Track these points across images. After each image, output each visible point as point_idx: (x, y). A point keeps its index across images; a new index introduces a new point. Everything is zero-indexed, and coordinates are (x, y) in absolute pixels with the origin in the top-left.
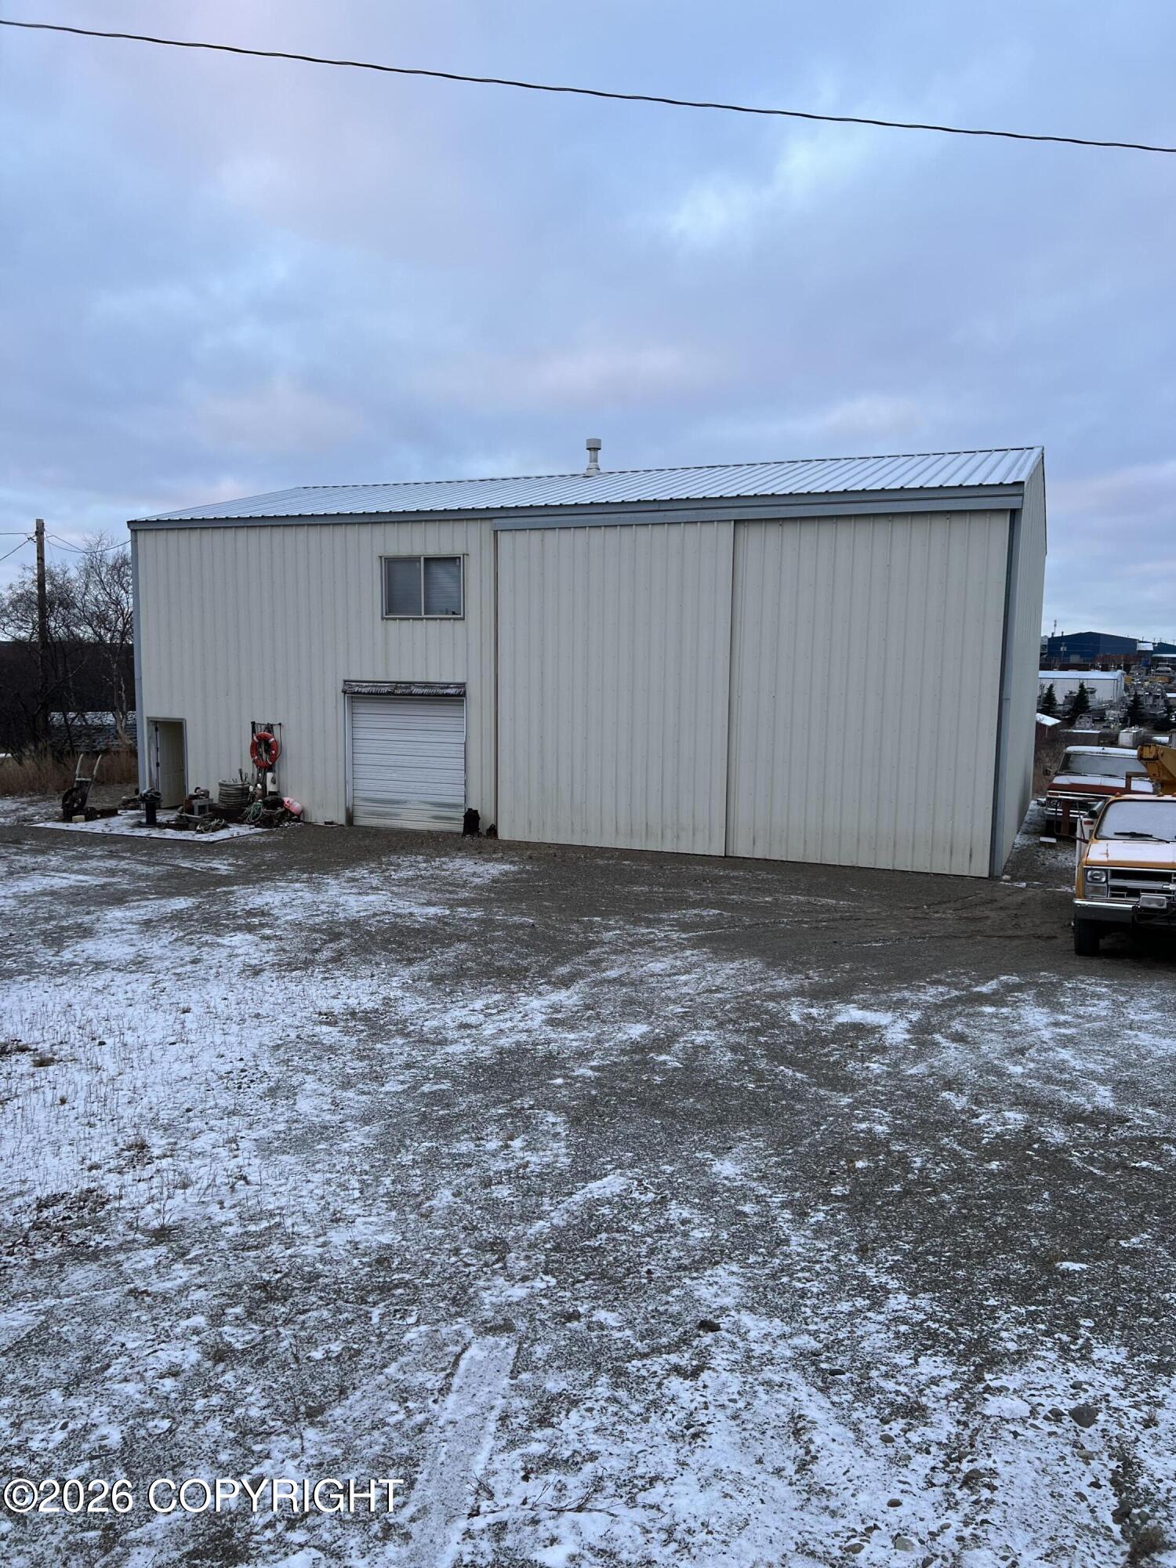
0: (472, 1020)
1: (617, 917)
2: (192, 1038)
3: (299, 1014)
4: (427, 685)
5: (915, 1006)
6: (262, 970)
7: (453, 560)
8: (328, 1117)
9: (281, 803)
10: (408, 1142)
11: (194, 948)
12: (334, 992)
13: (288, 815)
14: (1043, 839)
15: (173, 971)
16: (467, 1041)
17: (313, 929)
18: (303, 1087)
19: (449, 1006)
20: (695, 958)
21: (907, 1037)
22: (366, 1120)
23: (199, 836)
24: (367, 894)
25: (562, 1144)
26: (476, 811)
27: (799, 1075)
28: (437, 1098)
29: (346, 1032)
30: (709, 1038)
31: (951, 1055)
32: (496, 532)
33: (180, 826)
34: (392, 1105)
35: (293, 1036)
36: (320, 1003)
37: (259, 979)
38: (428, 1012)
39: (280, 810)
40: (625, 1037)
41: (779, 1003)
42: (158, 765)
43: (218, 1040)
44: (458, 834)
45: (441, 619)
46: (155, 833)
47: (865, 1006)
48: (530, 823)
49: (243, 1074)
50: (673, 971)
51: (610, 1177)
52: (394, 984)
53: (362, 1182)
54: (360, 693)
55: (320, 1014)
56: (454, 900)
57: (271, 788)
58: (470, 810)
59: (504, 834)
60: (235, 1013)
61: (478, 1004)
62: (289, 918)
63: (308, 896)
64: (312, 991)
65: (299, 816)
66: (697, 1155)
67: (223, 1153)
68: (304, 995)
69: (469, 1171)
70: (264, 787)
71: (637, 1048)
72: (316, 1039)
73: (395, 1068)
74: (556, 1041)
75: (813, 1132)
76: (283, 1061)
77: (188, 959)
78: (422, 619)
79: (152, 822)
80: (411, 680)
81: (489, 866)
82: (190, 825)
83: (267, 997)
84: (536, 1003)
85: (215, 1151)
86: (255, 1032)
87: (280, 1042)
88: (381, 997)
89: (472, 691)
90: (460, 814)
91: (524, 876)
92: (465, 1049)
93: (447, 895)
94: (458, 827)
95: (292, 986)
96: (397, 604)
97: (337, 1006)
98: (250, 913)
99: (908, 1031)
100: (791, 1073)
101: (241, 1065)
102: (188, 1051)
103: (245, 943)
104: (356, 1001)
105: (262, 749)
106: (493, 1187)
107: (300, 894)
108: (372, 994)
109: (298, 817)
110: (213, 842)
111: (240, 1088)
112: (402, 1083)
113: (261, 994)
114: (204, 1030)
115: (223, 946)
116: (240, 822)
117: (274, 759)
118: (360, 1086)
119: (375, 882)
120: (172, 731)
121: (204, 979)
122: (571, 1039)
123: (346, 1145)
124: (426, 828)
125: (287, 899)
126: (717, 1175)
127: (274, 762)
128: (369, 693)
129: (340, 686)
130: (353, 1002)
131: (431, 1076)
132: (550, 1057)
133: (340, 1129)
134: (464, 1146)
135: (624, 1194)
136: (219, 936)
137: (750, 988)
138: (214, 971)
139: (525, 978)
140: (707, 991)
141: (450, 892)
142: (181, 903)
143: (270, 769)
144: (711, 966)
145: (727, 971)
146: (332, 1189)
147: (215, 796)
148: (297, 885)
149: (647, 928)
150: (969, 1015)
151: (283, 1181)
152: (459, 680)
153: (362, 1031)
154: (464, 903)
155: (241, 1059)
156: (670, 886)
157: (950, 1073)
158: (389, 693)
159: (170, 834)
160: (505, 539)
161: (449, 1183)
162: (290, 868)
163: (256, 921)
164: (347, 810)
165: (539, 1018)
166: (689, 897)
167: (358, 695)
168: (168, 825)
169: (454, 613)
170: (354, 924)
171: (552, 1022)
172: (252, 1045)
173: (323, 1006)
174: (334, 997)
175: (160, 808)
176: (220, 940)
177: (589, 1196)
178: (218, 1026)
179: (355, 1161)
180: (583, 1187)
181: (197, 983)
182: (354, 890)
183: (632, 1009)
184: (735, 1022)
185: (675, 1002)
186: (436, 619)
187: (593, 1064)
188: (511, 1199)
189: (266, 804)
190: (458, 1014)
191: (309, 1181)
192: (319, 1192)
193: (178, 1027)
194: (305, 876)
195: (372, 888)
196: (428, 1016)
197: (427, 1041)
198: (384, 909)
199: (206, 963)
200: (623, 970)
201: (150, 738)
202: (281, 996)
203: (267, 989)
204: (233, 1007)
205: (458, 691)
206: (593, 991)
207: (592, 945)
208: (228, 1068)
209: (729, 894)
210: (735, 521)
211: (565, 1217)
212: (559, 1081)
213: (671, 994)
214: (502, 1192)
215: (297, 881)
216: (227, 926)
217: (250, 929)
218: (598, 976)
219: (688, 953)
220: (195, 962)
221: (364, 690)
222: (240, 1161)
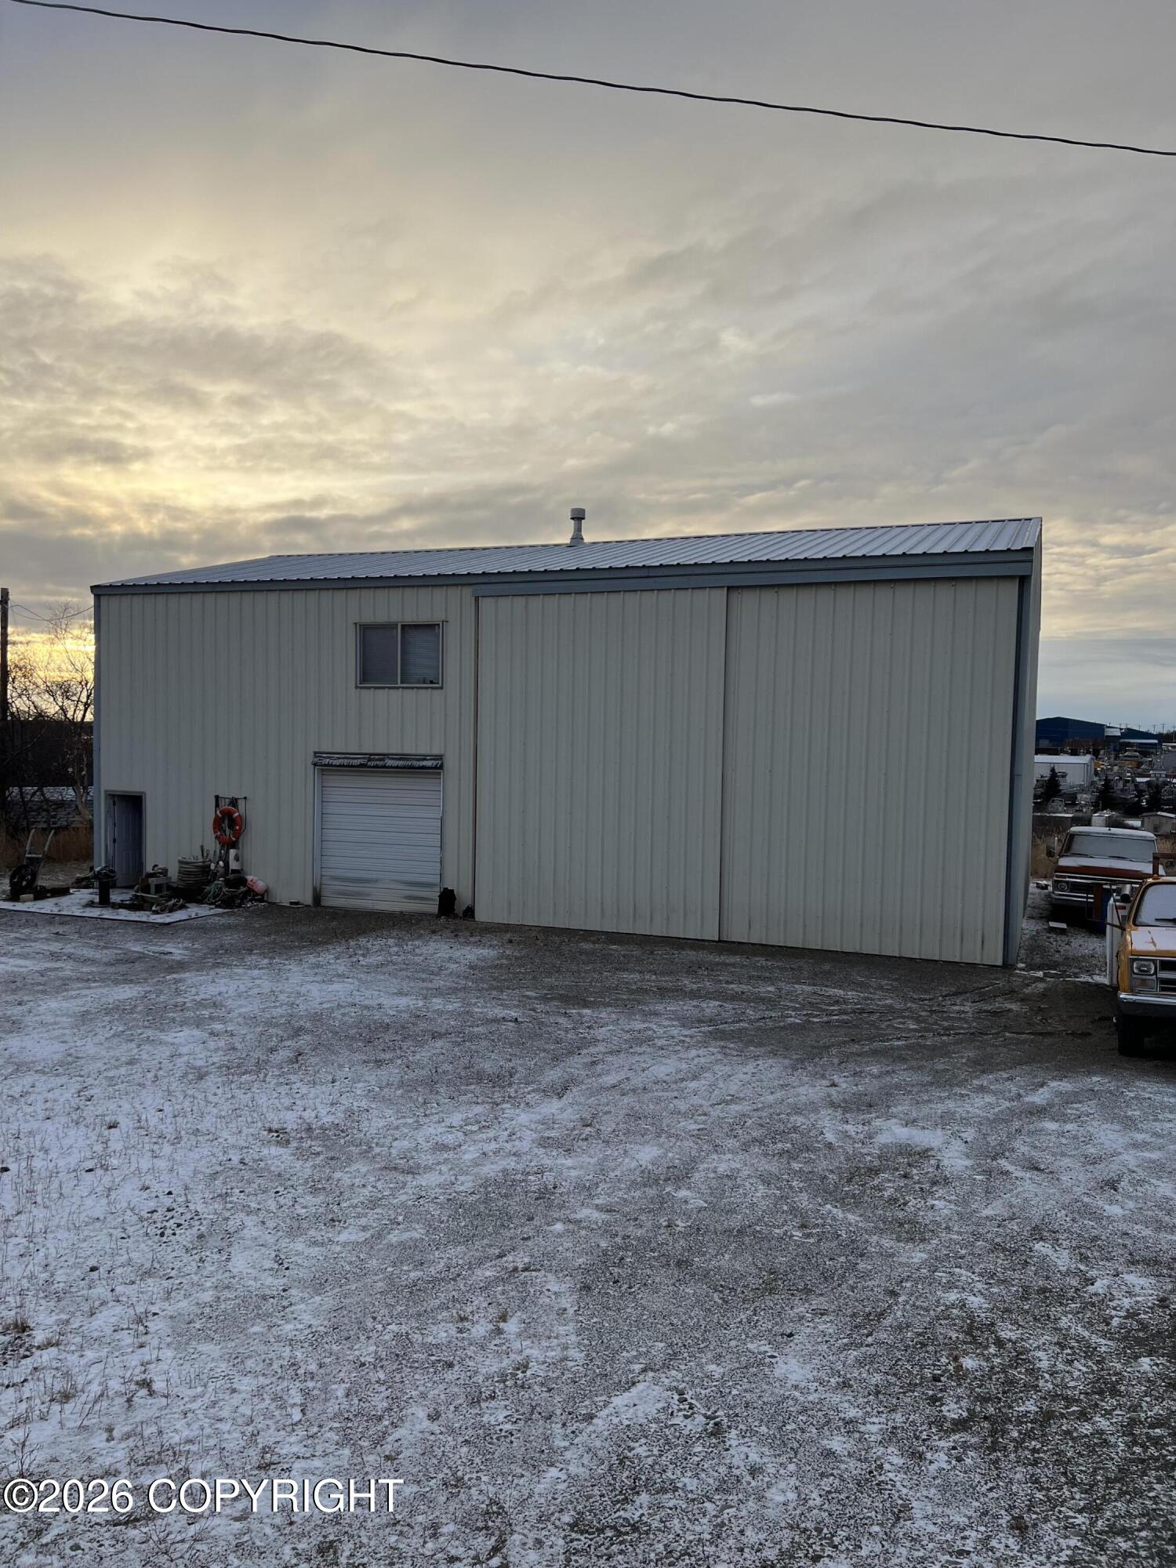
0: (450, 1139)
1: (609, 1009)
2: (114, 1162)
3: (245, 1131)
4: (403, 757)
5: (966, 1121)
6: (207, 1074)
7: (431, 627)
8: (269, 1281)
9: (244, 881)
10: (369, 1324)
11: (133, 1045)
12: (287, 1102)
13: (252, 894)
14: (1053, 924)
15: (106, 1074)
16: (444, 1168)
17: (270, 1023)
18: (242, 1234)
19: (422, 1120)
20: (703, 1060)
21: (968, 1163)
22: (318, 1285)
23: (155, 916)
24: (331, 982)
25: (571, 1327)
26: (453, 891)
27: (851, 1217)
28: (410, 1253)
29: (302, 1154)
30: (734, 1165)
31: (1029, 1188)
32: (477, 599)
33: (132, 907)
34: (350, 1263)
35: (236, 1159)
36: (270, 1116)
37: (203, 1084)
38: (397, 1128)
39: (243, 889)
40: (634, 1164)
41: (806, 1117)
42: (114, 841)
43: (145, 1164)
44: (431, 915)
45: (417, 688)
46: (107, 913)
47: (910, 1123)
48: (510, 904)
49: (170, 1214)
50: (679, 1076)
51: (640, 1386)
52: (359, 1092)
53: (306, 1393)
54: (331, 765)
55: (270, 1130)
56: (428, 989)
57: (233, 865)
58: (446, 889)
59: (481, 915)
60: (171, 1129)
61: (456, 1119)
62: (243, 1010)
63: (266, 985)
64: (262, 1100)
65: (263, 895)
66: (750, 1346)
67: (127, 1339)
68: (254, 1107)
69: (450, 1376)
70: (227, 864)
71: (649, 1179)
72: (262, 1164)
73: (356, 1206)
74: (551, 1170)
75: (890, 1307)
76: (220, 1195)
77: (123, 1059)
78: (398, 688)
79: (105, 901)
80: (385, 752)
81: (466, 950)
82: (145, 905)
83: (210, 1108)
84: (524, 1118)
85: (117, 1336)
86: (191, 1154)
87: (219, 1169)
88: (343, 1108)
89: (450, 763)
90: (435, 894)
91: (504, 961)
92: (442, 1179)
93: (421, 984)
94: (434, 908)
95: (239, 1093)
96: (370, 673)
97: (290, 1120)
98: (200, 1004)
99: (968, 1157)
100: (841, 1216)
101: (168, 1201)
102: (107, 1180)
103: (192, 1040)
104: (313, 1114)
105: (225, 825)
106: (484, 1405)
107: (258, 982)
108: (332, 1104)
109: (261, 896)
110: (169, 924)
111: (162, 1235)
112: (364, 1228)
113: (203, 1103)
114: (129, 1151)
115: (166, 1043)
116: (200, 902)
117: (238, 834)
118: (312, 1232)
119: (341, 969)
120: (132, 805)
121: (139, 1085)
122: (571, 1168)
123: (289, 1327)
124: (398, 909)
125: (243, 988)
126: (783, 1381)
127: (238, 838)
128: (340, 766)
129: (310, 758)
130: (309, 1115)
131: (400, 1218)
132: (544, 1194)
133: (282, 1300)
134: (442, 1332)
135: (663, 1417)
136: (162, 1031)
137: (771, 1098)
138: (150, 1075)
139: (510, 1085)
140: (723, 1101)
141: (423, 981)
142: (126, 993)
143: (234, 845)
144: (721, 1070)
145: (741, 1076)
146: (263, 1405)
147: (174, 873)
148: (256, 972)
149: (644, 1022)
150: (1030, 1133)
151: (199, 1389)
152: (436, 751)
153: (318, 1154)
154: (438, 992)
155: (170, 1193)
156: (662, 974)
157: (1036, 1216)
158: (361, 765)
159: (124, 914)
160: (486, 604)
161: (423, 1396)
162: (250, 951)
163: (206, 1013)
164: (315, 889)
165: (529, 1136)
166: (685, 985)
167: (328, 766)
168: (122, 906)
169: (432, 682)
170: (316, 1018)
171: (545, 1143)
172: (185, 1172)
173: (274, 1120)
174: (287, 1109)
175: (114, 886)
176: (163, 1036)
177: (616, 1421)
178: (147, 1147)
179: (299, 1354)
180: (606, 1404)
181: (130, 1089)
182: (319, 978)
183: (639, 1126)
184: (761, 1142)
185: (685, 1115)
186: (413, 688)
187: (597, 1202)
188: (508, 1427)
189: (228, 883)
190: (432, 1130)
191: (234, 1391)
192: (246, 1410)
193: (98, 1148)
194: (266, 961)
195: (339, 976)
196: (397, 1134)
197: (395, 1169)
198: (350, 1000)
199: (144, 1064)
200: (622, 1075)
201: (107, 812)
202: (226, 1108)
203: (211, 1098)
204: (168, 1121)
205: (435, 763)
206: (590, 1101)
207: (586, 1043)
208: (152, 1204)
209: (727, 982)
210: (729, 588)
211: (585, 1461)
212: (559, 1227)
213: (682, 1106)
214: (496, 1414)
215: (256, 967)
216: (173, 1020)
217: (199, 1023)
218: (594, 1083)
219: (693, 1053)
220: (131, 1062)
221: (335, 762)
222: (146, 1354)
